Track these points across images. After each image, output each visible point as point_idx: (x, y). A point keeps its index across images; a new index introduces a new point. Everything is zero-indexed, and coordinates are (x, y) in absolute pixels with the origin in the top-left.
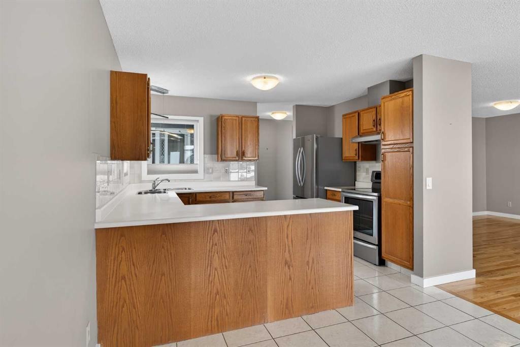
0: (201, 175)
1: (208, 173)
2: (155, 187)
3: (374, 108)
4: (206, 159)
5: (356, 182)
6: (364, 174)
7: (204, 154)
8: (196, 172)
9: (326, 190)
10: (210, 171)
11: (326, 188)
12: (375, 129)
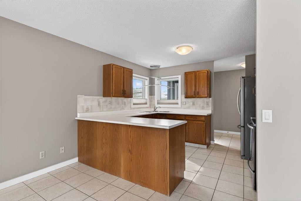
0: (179, 105)
1: (183, 105)
2: (155, 110)
4: (182, 97)
7: (181, 94)
8: (177, 104)
10: (184, 103)
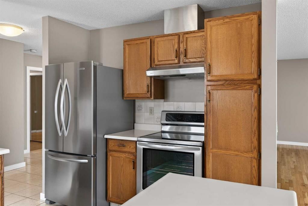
3: (177, 35)
5: (135, 124)
6: (147, 115)
9: (107, 139)
11: (106, 136)
12: (176, 61)
